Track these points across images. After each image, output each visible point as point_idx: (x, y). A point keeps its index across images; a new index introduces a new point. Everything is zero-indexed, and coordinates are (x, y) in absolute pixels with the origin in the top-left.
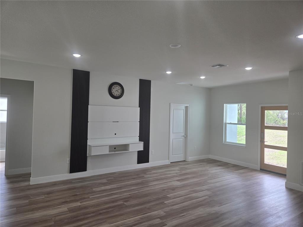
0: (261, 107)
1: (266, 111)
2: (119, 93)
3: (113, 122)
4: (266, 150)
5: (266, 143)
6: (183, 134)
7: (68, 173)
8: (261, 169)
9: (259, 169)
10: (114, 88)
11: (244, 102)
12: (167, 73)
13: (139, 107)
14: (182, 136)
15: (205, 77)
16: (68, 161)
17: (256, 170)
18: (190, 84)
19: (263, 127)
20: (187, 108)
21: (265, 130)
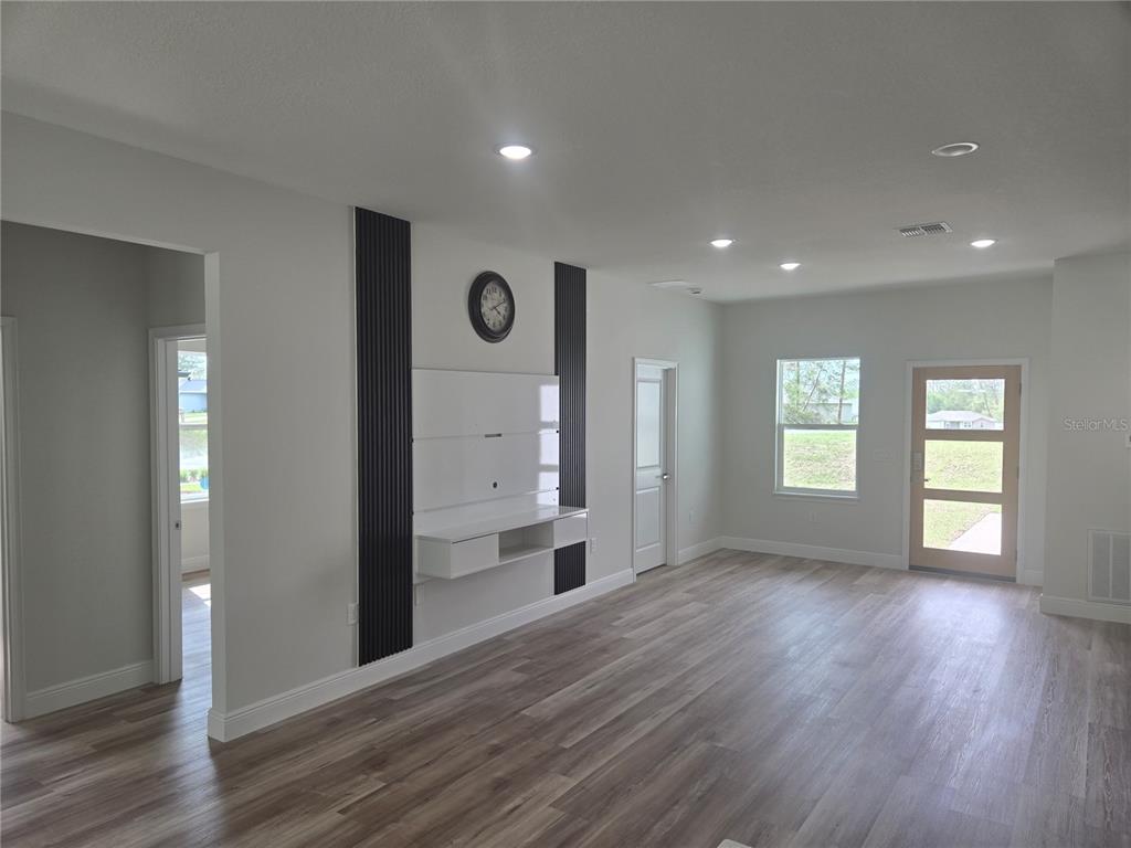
0: (914, 369)
1: (929, 383)
2: (501, 318)
3: (487, 436)
4: (929, 504)
5: (927, 485)
6: (658, 472)
7: (354, 666)
8: (912, 567)
9: (907, 568)
10: (486, 298)
11: (851, 355)
12: (713, 247)
13: (556, 374)
14: (657, 477)
15: (796, 265)
16: (351, 615)
17: (895, 573)
18: (692, 289)
19: (922, 434)
20: (668, 374)
21: (927, 441)
